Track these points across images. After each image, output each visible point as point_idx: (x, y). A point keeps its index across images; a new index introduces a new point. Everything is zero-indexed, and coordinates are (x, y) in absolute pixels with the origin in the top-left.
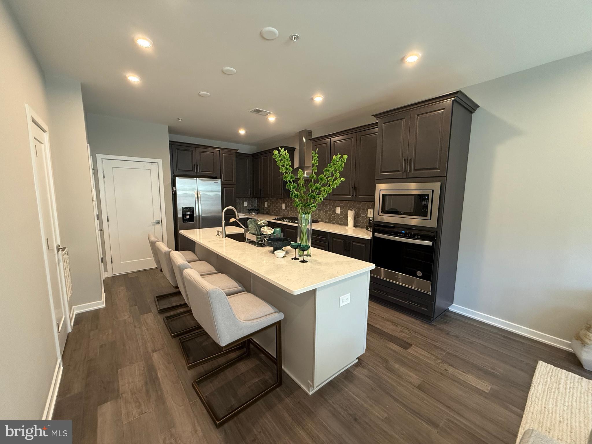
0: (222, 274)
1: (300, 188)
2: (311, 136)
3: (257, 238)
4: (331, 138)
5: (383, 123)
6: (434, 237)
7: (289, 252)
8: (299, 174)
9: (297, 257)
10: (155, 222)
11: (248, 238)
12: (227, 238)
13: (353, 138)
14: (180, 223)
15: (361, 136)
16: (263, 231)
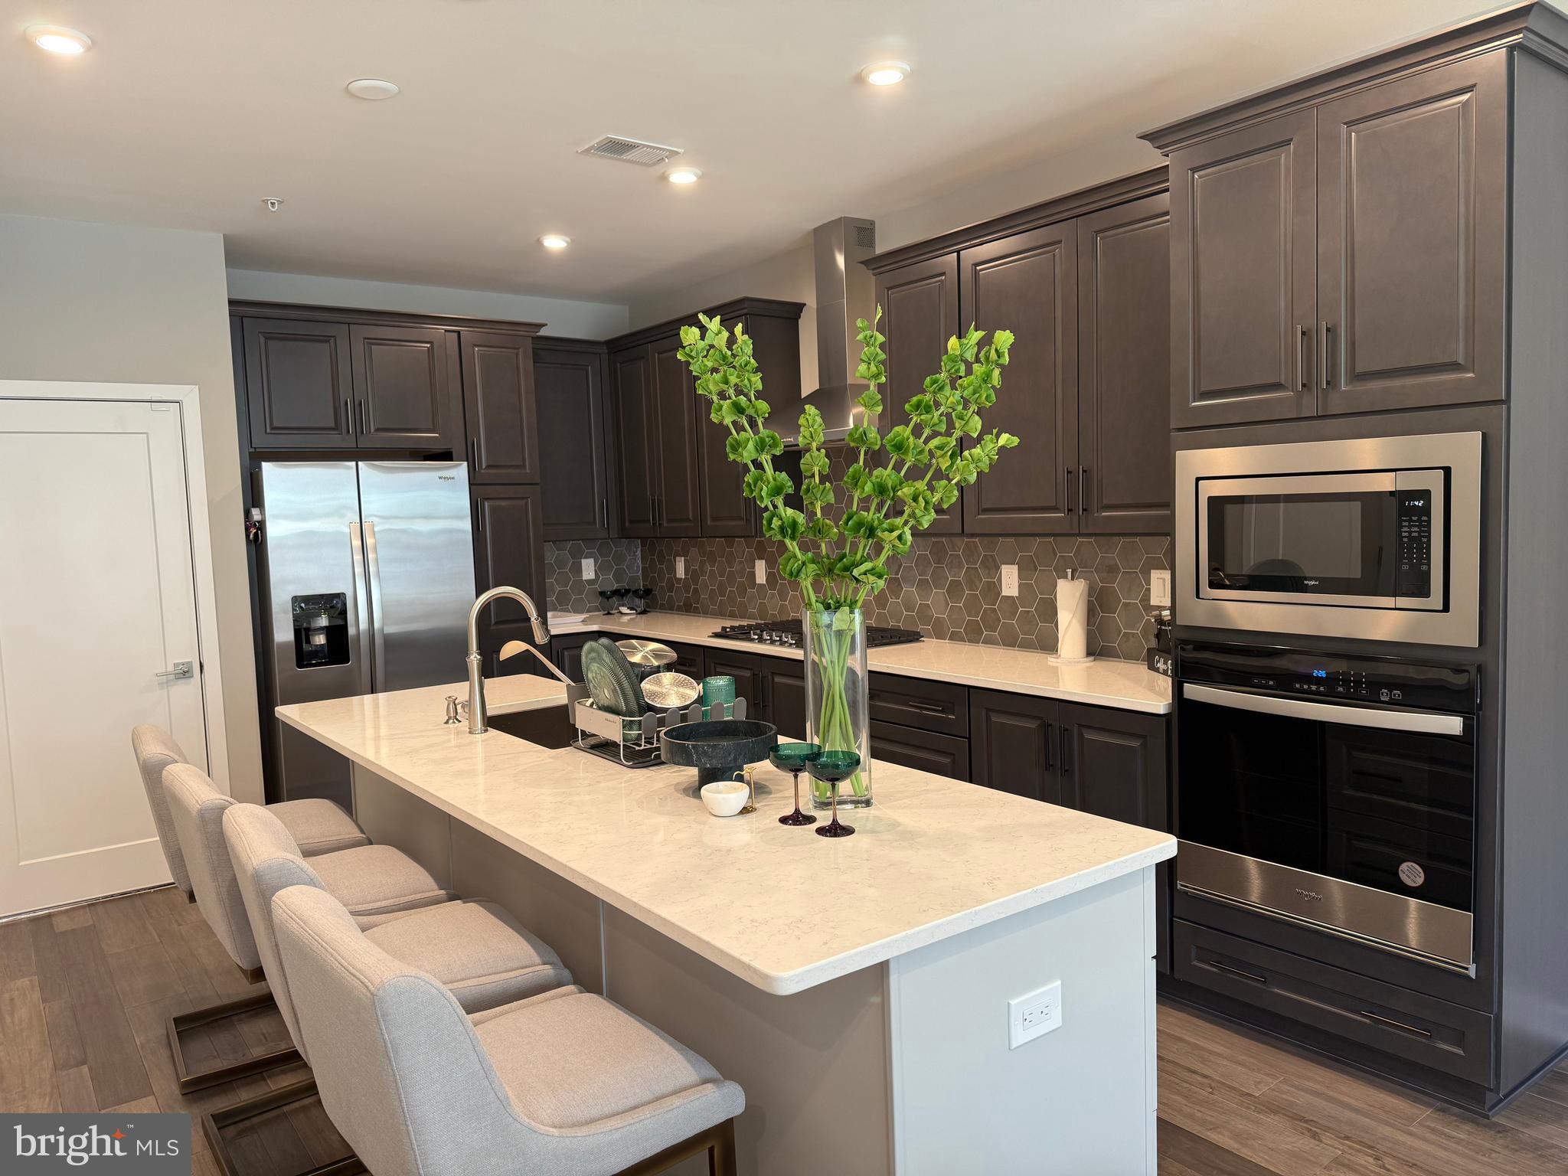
0: (464, 903)
1: (808, 490)
2: (871, 244)
3: (627, 725)
4: (958, 252)
5: (1194, 170)
6: (1468, 692)
7: (772, 787)
8: (802, 429)
9: (807, 809)
10: (170, 668)
11: (588, 730)
12: (493, 733)
13: (1060, 242)
14: (284, 666)
15: (1098, 232)
16: (654, 694)
